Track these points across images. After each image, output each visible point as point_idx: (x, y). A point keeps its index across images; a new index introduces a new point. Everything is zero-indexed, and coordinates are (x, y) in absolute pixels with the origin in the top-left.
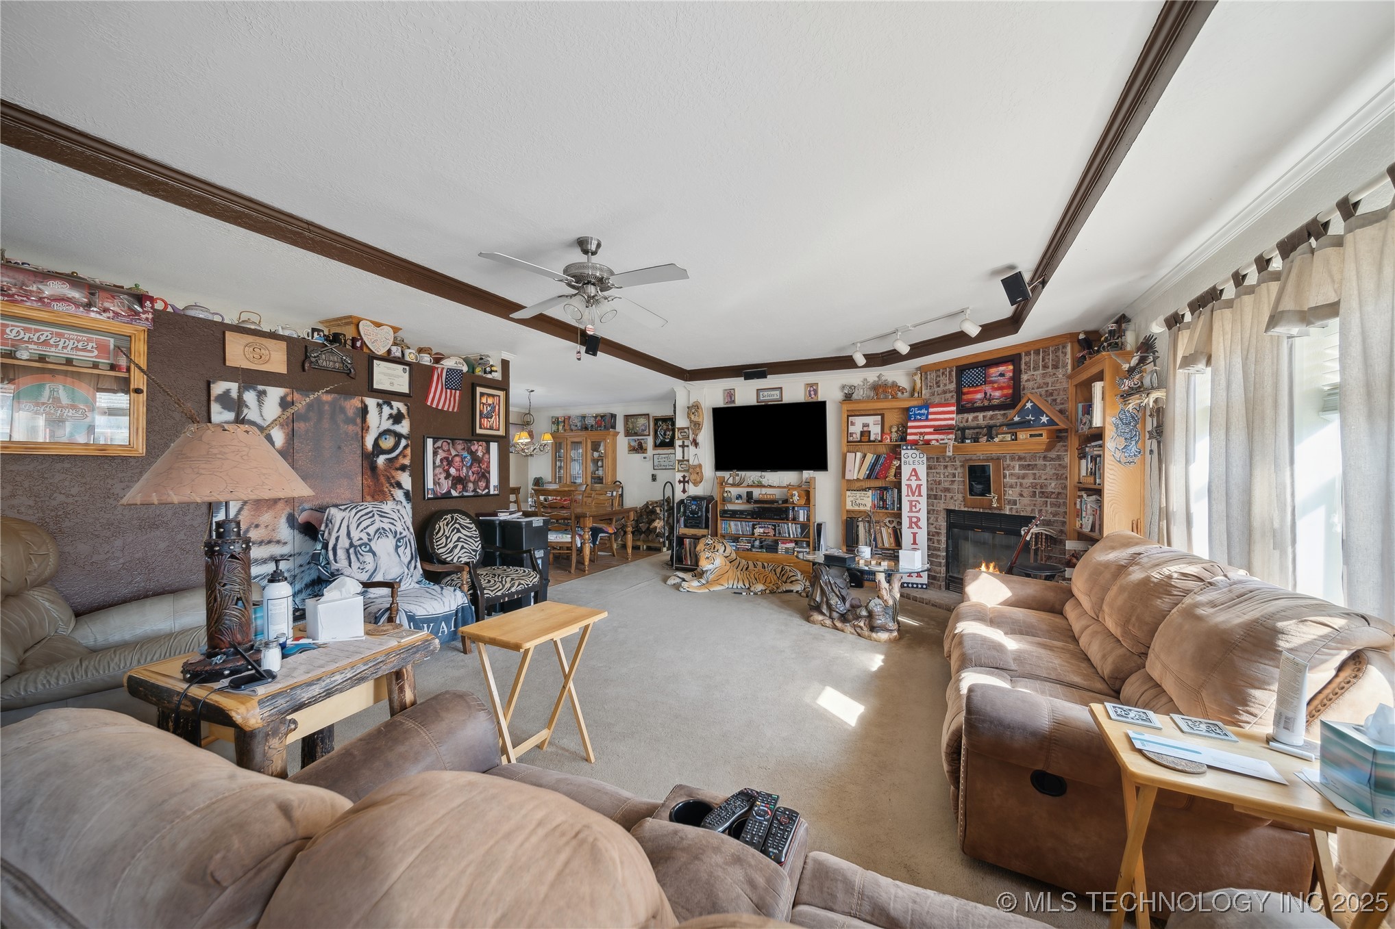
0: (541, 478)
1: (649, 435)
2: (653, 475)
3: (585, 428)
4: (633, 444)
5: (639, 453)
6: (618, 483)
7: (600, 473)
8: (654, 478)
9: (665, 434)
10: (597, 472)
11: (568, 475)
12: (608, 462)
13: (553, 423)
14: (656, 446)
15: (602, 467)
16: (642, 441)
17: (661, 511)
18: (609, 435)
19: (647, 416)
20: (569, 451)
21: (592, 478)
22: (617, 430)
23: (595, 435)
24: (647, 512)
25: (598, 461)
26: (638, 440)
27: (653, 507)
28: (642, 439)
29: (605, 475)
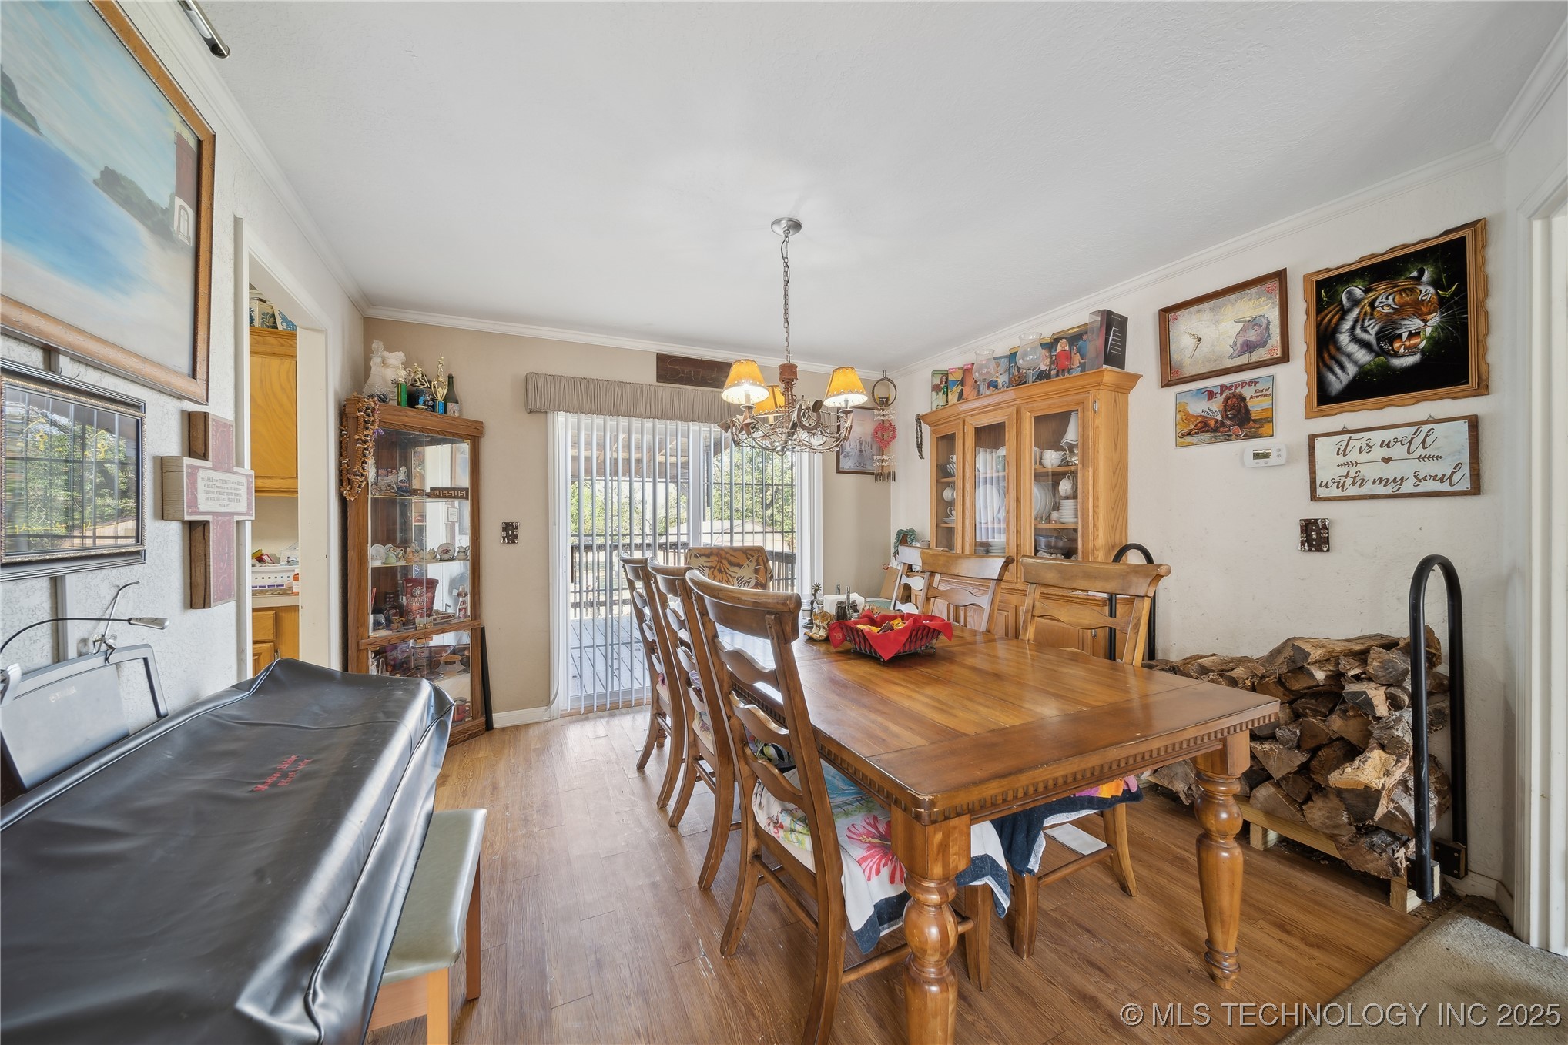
0: (912, 531)
1: (1285, 358)
2: (1307, 526)
3: (1019, 381)
4: (1199, 407)
5: (1227, 438)
6: (1134, 558)
7: (1067, 514)
8: (1315, 536)
9: (1388, 335)
10: (1055, 515)
11: (967, 522)
12: (1097, 479)
13: (936, 388)
14: (1324, 397)
15: (1075, 497)
16: (1247, 392)
17: (1394, 704)
18: (1097, 385)
19: (1275, 284)
20: (968, 456)
21: (1037, 532)
22: (1131, 366)
23: (1047, 399)
24: (1298, 695)
25: (1057, 477)
26: (1223, 388)
27: (1337, 677)
28: (1243, 384)
29: (1085, 527)
